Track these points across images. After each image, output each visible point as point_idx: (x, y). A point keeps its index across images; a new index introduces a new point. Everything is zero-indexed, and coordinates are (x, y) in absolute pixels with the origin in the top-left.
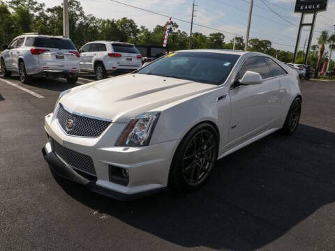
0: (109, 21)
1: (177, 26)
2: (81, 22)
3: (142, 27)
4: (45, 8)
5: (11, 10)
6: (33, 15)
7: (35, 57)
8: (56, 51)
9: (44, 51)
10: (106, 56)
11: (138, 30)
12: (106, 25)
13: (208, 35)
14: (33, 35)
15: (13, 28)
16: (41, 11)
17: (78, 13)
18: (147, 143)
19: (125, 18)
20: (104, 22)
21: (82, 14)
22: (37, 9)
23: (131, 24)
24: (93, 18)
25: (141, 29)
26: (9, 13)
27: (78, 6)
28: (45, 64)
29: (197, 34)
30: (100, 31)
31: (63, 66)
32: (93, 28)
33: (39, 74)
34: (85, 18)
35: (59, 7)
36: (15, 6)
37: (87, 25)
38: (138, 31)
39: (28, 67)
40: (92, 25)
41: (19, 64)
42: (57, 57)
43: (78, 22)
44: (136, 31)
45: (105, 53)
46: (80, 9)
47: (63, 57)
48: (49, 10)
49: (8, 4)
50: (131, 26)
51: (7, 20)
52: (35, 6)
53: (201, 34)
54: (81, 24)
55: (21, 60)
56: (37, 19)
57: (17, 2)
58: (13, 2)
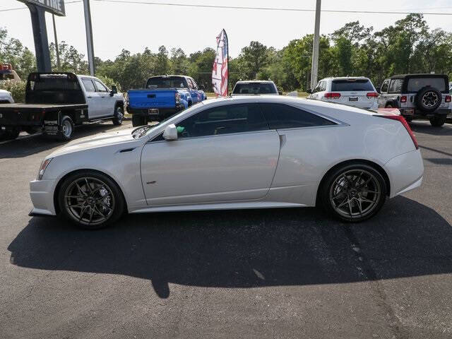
2: (421, 43)
4: (372, 33)
15: (332, 64)
16: (367, 38)
17: (418, 30)
21: (424, 32)
22: (364, 36)
24: (442, 34)
26: (328, 47)
27: (419, 21)
32: (439, 49)
34: (428, 36)
35: (391, 28)
36: (338, 37)
37: (431, 45)
43: (416, 43)
46: (423, 24)
48: (377, 34)
49: (330, 37)
51: (325, 55)
52: (361, 33)
54: (420, 46)
56: (362, 48)
57: (340, 33)
58: (336, 33)
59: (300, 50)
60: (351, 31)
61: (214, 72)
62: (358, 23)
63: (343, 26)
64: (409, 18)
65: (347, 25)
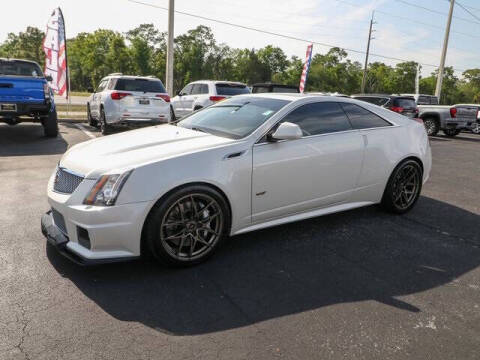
0: (247, 51)
1: (346, 54)
2: (211, 55)
3: (294, 58)
5: (127, 43)
6: (152, 47)
7: (116, 102)
8: (140, 94)
9: (125, 95)
10: (207, 101)
11: (287, 62)
12: (243, 56)
13: (394, 66)
14: (116, 76)
16: (162, 42)
17: (208, 42)
18: (113, 202)
19: (269, 47)
20: (241, 53)
21: (212, 44)
22: (159, 40)
23: (278, 54)
24: (227, 48)
25: (292, 61)
26: (124, 46)
27: (208, 33)
28: (126, 111)
29: (376, 65)
30: (235, 65)
31: (148, 113)
32: (226, 62)
33: (119, 123)
34: (217, 49)
35: (185, 36)
36: (133, 37)
37: (219, 57)
38: (287, 64)
39: (108, 115)
40: (225, 57)
41: (101, 111)
42: (141, 102)
43: (206, 55)
44: (284, 64)
45: (206, 97)
46: (211, 37)
47: (148, 102)
49: (125, 36)
50: (278, 57)
51: (121, 54)
52: (156, 37)
53: (383, 65)
54: (211, 57)
55: (102, 106)
56: (157, 52)
57: (135, 33)
58: (131, 33)
59: (91, 46)
60: (146, 33)
61: (48, 61)
62: (152, 26)
63: (138, 26)
64: (199, 29)
65: (142, 26)
